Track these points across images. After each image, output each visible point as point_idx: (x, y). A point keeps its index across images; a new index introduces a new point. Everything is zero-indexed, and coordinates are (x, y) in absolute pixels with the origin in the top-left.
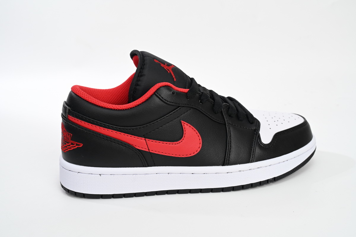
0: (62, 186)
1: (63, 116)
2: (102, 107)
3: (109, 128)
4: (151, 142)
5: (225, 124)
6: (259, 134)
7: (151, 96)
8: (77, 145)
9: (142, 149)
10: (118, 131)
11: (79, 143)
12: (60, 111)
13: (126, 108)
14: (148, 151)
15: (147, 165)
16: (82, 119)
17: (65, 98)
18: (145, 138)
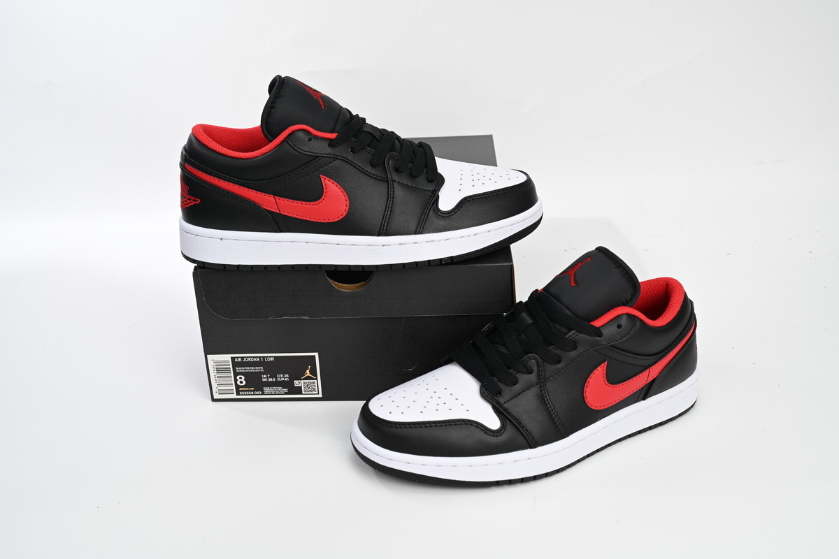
0: (183, 254)
1: (182, 166)
2: (223, 155)
3: (229, 180)
4: (281, 201)
5: (387, 182)
6: (438, 196)
7: (282, 142)
8: (194, 200)
9: (270, 209)
10: (240, 185)
11: (196, 199)
12: (179, 159)
13: (250, 156)
14: (278, 211)
15: (278, 230)
16: (199, 169)
17: (185, 142)
18: (274, 195)
